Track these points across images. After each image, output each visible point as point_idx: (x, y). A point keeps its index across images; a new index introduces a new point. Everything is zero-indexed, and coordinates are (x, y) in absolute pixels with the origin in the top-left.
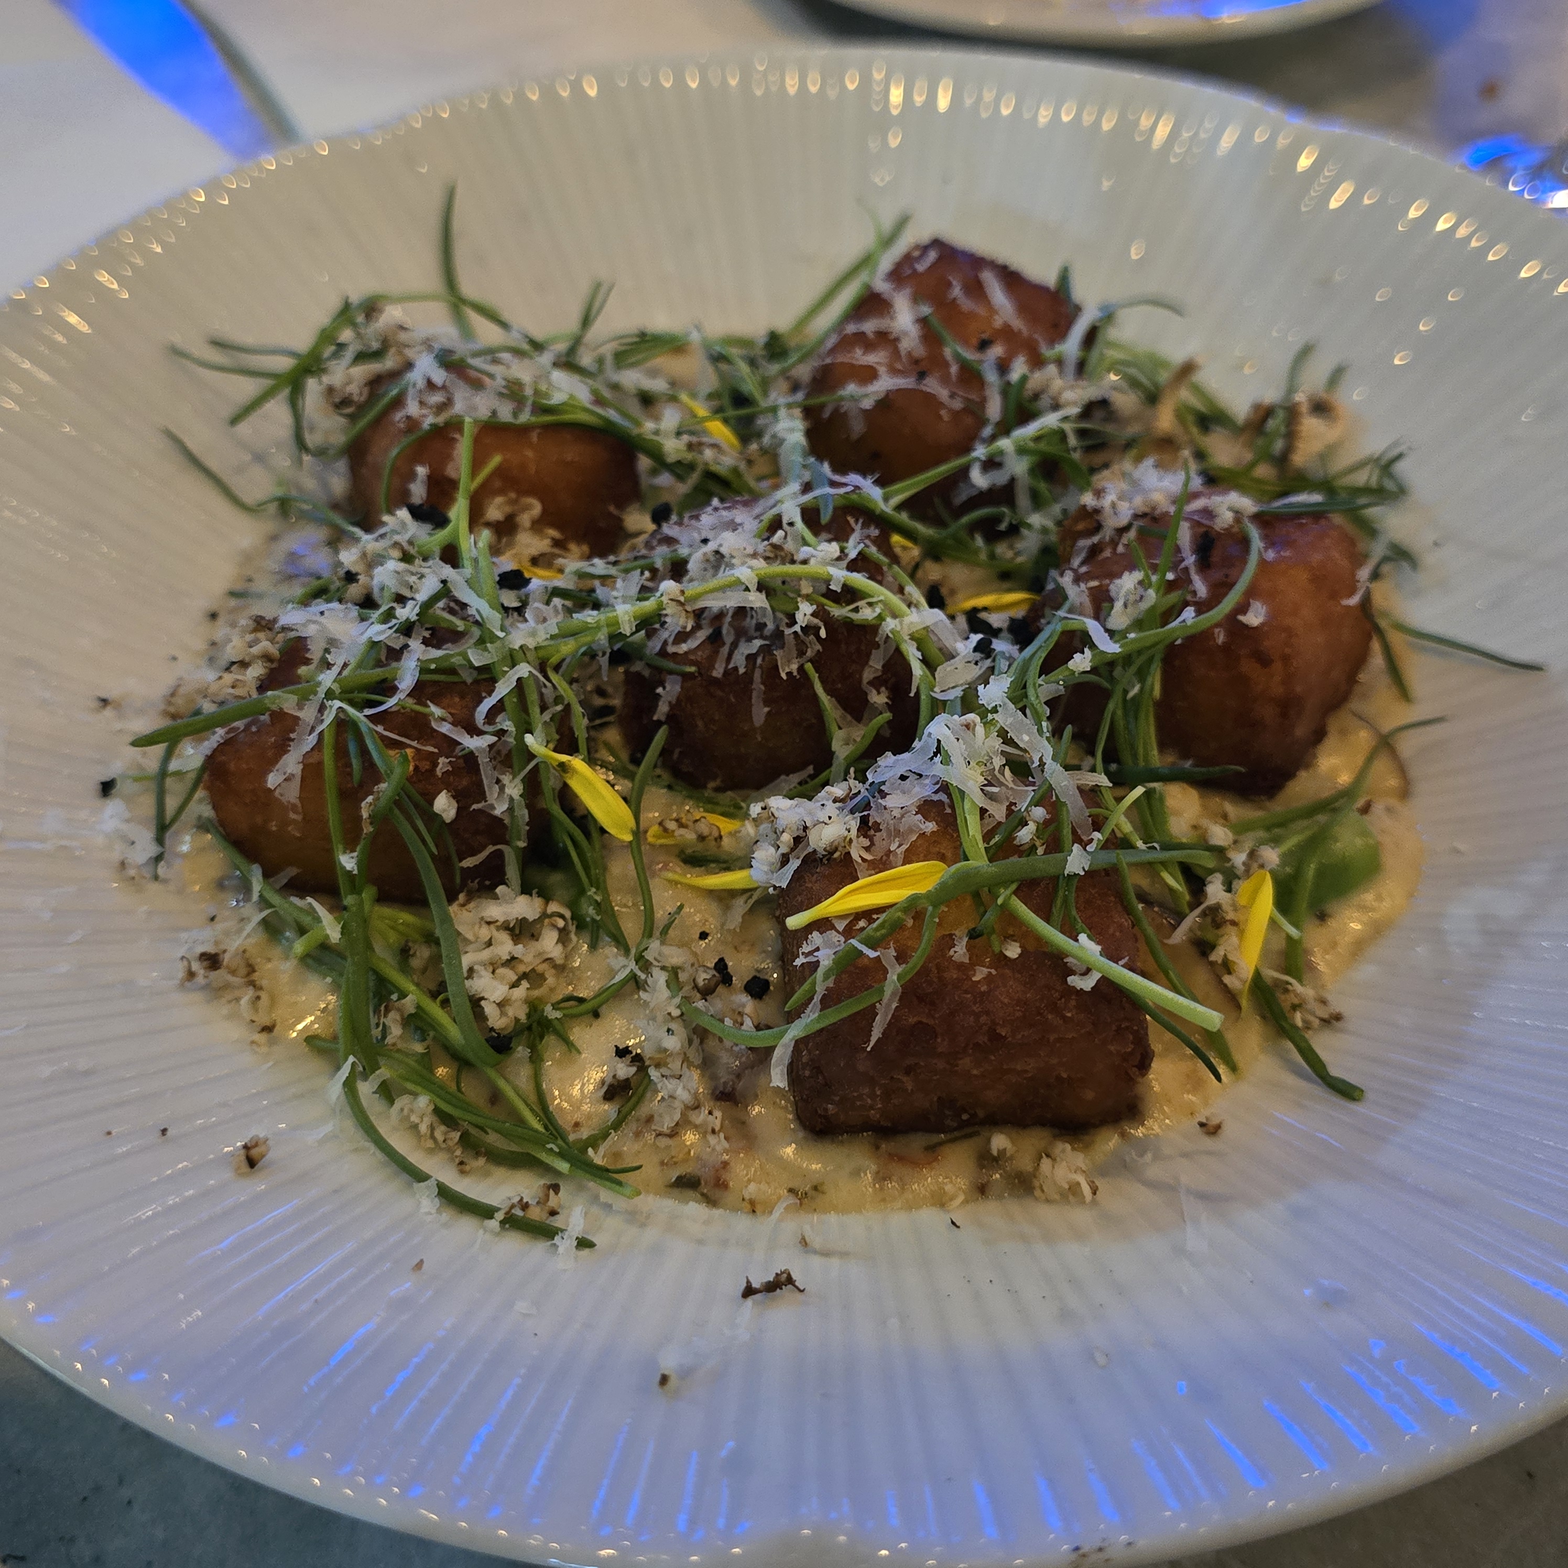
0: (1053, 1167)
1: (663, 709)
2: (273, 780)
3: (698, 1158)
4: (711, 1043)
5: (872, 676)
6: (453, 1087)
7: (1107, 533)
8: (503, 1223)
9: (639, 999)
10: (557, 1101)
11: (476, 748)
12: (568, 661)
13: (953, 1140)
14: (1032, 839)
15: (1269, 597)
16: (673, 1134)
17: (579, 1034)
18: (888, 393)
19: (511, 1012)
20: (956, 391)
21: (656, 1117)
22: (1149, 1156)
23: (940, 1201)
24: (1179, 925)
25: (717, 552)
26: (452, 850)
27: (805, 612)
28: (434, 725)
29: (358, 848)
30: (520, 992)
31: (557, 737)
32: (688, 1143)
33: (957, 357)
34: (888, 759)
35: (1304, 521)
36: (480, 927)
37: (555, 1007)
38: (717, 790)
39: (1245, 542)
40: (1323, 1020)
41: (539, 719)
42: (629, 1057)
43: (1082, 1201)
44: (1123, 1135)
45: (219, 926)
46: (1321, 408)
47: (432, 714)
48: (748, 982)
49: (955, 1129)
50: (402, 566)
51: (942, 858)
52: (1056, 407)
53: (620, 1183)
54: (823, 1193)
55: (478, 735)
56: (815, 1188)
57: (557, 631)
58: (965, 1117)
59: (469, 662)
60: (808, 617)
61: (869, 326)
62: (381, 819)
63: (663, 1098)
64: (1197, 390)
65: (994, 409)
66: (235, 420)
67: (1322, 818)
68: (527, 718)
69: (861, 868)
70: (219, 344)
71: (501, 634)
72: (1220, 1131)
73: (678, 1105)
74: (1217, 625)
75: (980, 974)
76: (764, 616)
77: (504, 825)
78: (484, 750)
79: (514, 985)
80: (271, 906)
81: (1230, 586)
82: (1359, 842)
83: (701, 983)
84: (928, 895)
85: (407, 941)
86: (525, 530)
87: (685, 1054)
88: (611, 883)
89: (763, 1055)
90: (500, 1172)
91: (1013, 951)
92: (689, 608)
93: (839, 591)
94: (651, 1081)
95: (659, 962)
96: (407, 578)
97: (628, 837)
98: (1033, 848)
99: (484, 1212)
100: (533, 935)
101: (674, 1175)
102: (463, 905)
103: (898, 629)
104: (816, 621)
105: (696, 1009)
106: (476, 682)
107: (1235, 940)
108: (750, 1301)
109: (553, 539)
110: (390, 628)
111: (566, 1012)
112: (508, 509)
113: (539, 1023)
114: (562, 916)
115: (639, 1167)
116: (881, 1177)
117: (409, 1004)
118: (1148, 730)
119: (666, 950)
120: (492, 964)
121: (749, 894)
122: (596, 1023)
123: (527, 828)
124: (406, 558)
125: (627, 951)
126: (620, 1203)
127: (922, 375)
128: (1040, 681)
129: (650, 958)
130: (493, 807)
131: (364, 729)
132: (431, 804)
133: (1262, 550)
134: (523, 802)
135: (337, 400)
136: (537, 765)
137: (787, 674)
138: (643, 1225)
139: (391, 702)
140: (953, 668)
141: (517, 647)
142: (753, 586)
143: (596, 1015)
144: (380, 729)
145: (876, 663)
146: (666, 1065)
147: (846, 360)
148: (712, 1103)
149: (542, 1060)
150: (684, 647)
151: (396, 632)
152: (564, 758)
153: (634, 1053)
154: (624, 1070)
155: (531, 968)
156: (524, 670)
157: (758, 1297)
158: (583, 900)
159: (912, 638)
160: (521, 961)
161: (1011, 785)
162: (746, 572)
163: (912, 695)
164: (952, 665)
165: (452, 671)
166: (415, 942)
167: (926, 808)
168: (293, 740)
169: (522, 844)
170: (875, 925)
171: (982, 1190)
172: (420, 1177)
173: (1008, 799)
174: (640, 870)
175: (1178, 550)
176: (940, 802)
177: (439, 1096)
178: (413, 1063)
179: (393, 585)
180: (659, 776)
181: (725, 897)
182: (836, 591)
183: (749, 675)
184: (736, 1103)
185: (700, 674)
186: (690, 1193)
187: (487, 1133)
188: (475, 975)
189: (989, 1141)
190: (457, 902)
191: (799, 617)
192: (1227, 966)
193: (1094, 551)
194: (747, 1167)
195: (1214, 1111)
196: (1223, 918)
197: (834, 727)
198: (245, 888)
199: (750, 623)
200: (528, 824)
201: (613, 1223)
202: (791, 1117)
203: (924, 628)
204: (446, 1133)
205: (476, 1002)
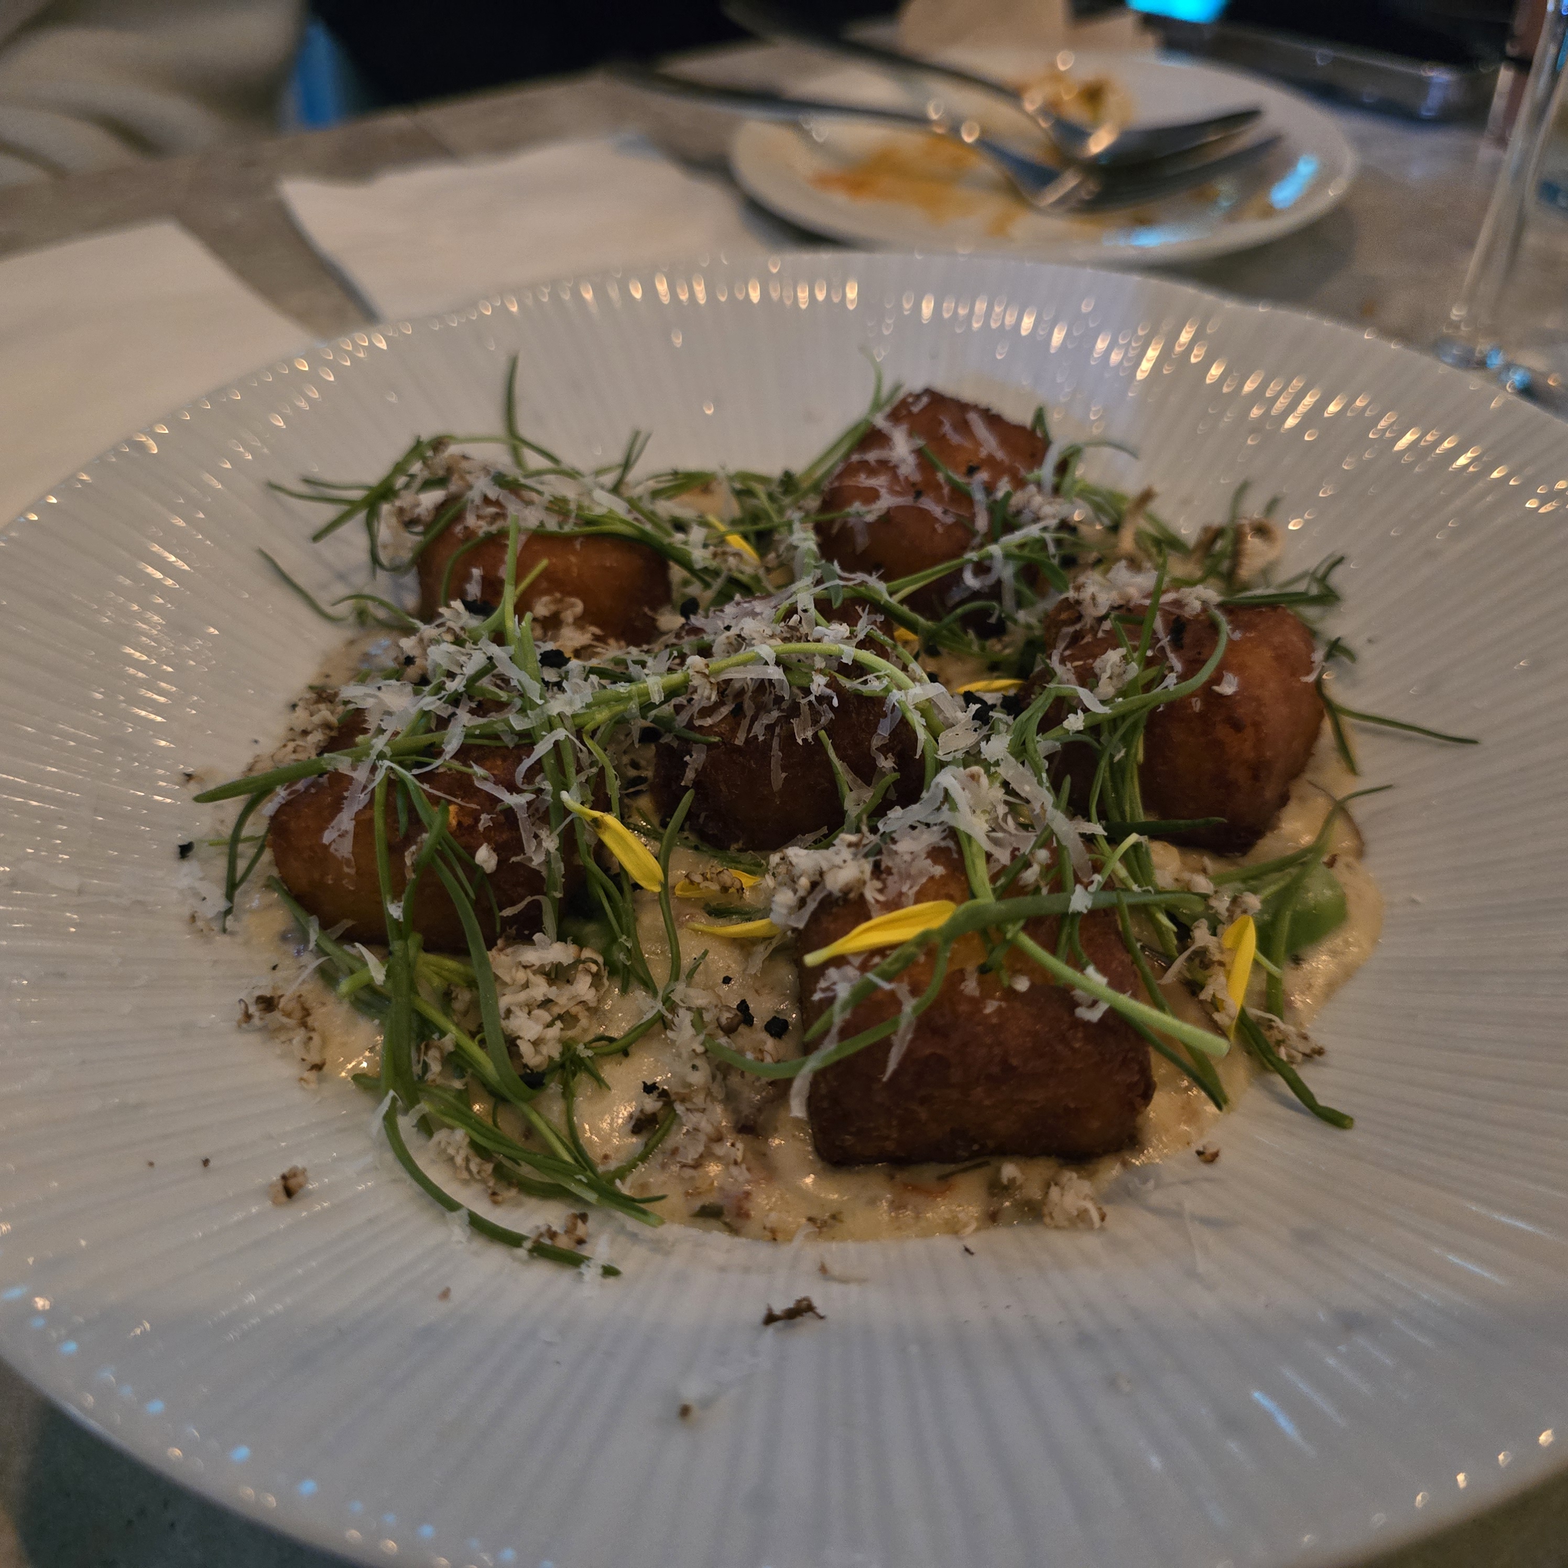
0: (1062, 1195)
1: (690, 775)
2: (328, 837)
3: (721, 1189)
4: (735, 1080)
5: (880, 744)
6: (490, 1122)
7: (1088, 622)
8: (531, 1251)
9: (667, 1037)
10: (587, 1131)
11: (516, 805)
12: (602, 729)
13: (965, 1170)
14: (1036, 881)
15: (1240, 670)
16: (697, 1165)
17: (610, 1071)
18: (889, 510)
19: (545, 1050)
20: (948, 508)
21: (681, 1149)
22: (1151, 1184)
23: (953, 1228)
24: (1169, 967)
25: (739, 636)
26: (494, 900)
27: (819, 683)
28: (477, 784)
29: (403, 897)
30: (555, 1031)
31: (592, 798)
32: (712, 1174)
33: (949, 480)
34: (896, 813)
35: (1264, 610)
36: (517, 970)
37: (587, 1046)
38: (739, 850)
39: (1214, 627)
40: (1304, 1054)
41: (576, 781)
42: (656, 1093)
43: (1090, 1227)
44: (1125, 1164)
45: (279, 974)
46: (1262, 531)
47: (475, 774)
48: (768, 1022)
49: (966, 1159)
50: (453, 648)
51: (950, 898)
52: (1037, 519)
53: (644, 1212)
54: (841, 1221)
55: (517, 793)
56: (834, 1217)
57: (591, 700)
58: (976, 1147)
59: (511, 727)
60: (822, 687)
61: (872, 456)
62: (425, 869)
63: (688, 1131)
64: (1152, 519)
65: (982, 523)
66: (317, 538)
67: (1293, 871)
68: (564, 780)
69: (874, 908)
70: (307, 481)
71: (540, 702)
72: (1217, 1159)
73: (702, 1138)
74: (1193, 695)
75: (990, 1007)
76: (782, 688)
77: (541, 876)
78: (522, 806)
79: (550, 1025)
80: (326, 954)
81: (1203, 663)
82: (1328, 893)
83: (724, 1021)
84: (940, 931)
85: (449, 985)
86: (568, 625)
87: (709, 1089)
88: (640, 933)
89: (781, 1088)
90: (532, 1203)
91: (1022, 985)
92: (713, 680)
93: (850, 664)
94: (676, 1115)
95: (684, 1003)
96: (458, 658)
97: (657, 889)
98: (1037, 890)
99: (511, 1240)
100: (568, 981)
101: (697, 1204)
102: (501, 950)
103: (904, 699)
104: (829, 691)
105: (719, 1045)
106: (517, 747)
107: (1222, 979)
108: (771, 1329)
109: (593, 634)
110: (439, 699)
111: (596, 1050)
112: (553, 608)
113: (572, 1062)
114: (595, 962)
115: (663, 1197)
116: (897, 1206)
117: (448, 1042)
118: (1134, 790)
119: (692, 992)
120: (528, 1005)
121: (769, 941)
122: (626, 1062)
123: (563, 880)
124: (458, 642)
125: (655, 994)
126: (646, 1232)
127: (918, 494)
128: (1038, 738)
129: (678, 1001)
130: (531, 860)
131: (411, 787)
132: (473, 856)
133: (1230, 632)
134: (559, 856)
135: (406, 519)
136: (572, 821)
137: (803, 740)
138: (667, 1254)
139: (438, 763)
140: (954, 734)
141: (555, 714)
142: (772, 661)
143: (626, 1053)
144: (426, 787)
145: (884, 730)
146: (690, 1100)
147: (851, 483)
148: (734, 1136)
149: (574, 1096)
150: (708, 722)
151: (445, 702)
152: (597, 814)
153: (661, 1090)
154: (651, 1104)
155: (565, 1010)
156: (561, 734)
157: (779, 1324)
158: (615, 948)
159: (916, 708)
160: (556, 1004)
161: (1013, 831)
162: (767, 651)
163: (917, 757)
164: (953, 731)
165: (497, 737)
166: (457, 986)
167: (935, 854)
168: (346, 798)
169: (558, 895)
170: (889, 960)
171: (993, 1218)
172: (451, 1205)
173: (1011, 844)
174: (669, 922)
175: (1154, 632)
176: (948, 849)
177: (474, 1130)
178: (452, 1100)
179: (446, 665)
180: (687, 838)
181: (744, 945)
182: (847, 664)
183: (767, 744)
184: (757, 1135)
185: (723, 742)
186: (712, 1222)
187: (519, 1164)
188: (511, 1015)
189: (998, 1170)
190: (495, 947)
191: (814, 688)
192: (1215, 1004)
193: (1076, 638)
194: (769, 1197)
195: (1211, 1138)
196: (1210, 959)
197: (846, 789)
198: (304, 939)
199: (768, 699)
200: (563, 876)
201: (639, 1252)
202: (810, 1149)
203: (927, 700)
204: (480, 1165)
205: (511, 1042)
